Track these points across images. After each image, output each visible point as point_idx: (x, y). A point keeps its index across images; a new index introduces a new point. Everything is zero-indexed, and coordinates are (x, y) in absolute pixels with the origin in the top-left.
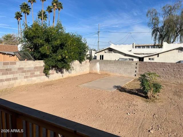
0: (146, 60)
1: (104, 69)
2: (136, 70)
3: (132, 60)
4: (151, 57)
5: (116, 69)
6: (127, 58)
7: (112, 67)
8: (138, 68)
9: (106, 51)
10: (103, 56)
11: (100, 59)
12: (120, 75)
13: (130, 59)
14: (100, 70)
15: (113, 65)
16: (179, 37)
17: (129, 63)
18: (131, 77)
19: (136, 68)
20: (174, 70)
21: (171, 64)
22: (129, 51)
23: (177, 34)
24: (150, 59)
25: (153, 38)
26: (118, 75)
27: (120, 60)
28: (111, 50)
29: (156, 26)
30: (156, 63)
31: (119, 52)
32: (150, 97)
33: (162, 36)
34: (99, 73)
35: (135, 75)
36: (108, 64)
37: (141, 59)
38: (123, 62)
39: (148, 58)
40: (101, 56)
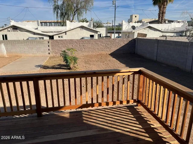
0: (56, 38)
1: (12, 51)
2: (49, 48)
3: (43, 38)
4: (60, 35)
5: (28, 49)
6: (36, 37)
7: (22, 47)
8: (50, 46)
9: (9, 29)
10: (6, 36)
11: (4, 39)
12: (33, 55)
13: (40, 38)
14: (7, 53)
15: (23, 45)
16: (76, 15)
17: (41, 42)
18: (45, 55)
19: (49, 47)
20: (80, 46)
21: (77, 40)
22: (35, 29)
23: (75, 12)
24: (59, 37)
25: (55, 15)
26: (31, 55)
27: (30, 39)
28: (15, 28)
29: (56, 3)
30: (66, 40)
31: (26, 31)
32: (72, 68)
33: (63, 14)
34: (7, 56)
35: (49, 53)
36: (17, 45)
37: (51, 37)
38: (34, 41)
39: (57, 36)
40: (3, 36)
